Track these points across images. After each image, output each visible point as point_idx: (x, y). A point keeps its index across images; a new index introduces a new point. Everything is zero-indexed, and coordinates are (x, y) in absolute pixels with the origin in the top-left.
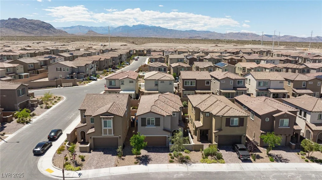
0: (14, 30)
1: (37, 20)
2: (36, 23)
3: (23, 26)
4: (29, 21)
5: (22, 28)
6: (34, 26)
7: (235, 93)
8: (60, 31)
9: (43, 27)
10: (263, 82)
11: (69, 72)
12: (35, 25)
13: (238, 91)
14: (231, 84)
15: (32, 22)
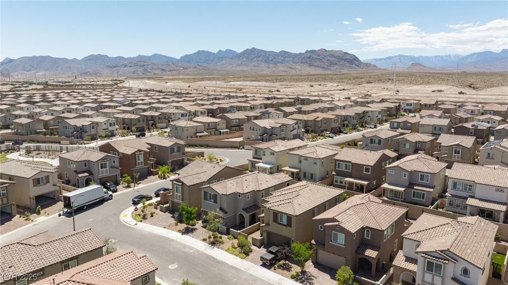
0: (310, 65)
1: (338, 51)
2: (336, 55)
3: (321, 60)
4: (328, 53)
5: (318, 62)
6: (333, 59)
7: (402, 193)
8: (367, 65)
9: (345, 60)
10: (463, 183)
11: (260, 133)
12: (334, 57)
13: (416, 191)
14: (403, 177)
15: (332, 54)
